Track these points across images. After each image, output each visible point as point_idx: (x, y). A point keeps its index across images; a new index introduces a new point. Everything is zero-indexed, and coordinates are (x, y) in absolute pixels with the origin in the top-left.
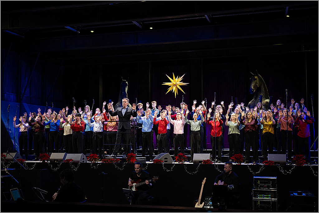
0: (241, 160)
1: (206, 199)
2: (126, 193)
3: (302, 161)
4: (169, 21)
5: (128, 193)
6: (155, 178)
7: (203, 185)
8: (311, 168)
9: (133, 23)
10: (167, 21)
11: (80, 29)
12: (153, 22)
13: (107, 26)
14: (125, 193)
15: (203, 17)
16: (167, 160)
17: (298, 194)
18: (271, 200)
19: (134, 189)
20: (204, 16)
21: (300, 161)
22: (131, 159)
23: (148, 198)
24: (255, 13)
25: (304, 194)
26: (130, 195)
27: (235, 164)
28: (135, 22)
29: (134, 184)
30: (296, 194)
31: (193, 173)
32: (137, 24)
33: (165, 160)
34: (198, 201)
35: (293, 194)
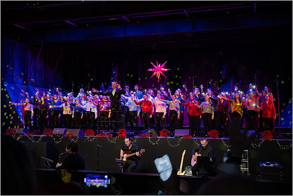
0: (216, 135)
1: (186, 168)
2: (119, 163)
3: (269, 136)
4: (153, 15)
5: (120, 163)
6: (143, 150)
7: (183, 157)
8: (277, 142)
9: (122, 17)
10: (151, 16)
11: (77, 22)
12: (139, 17)
13: (100, 20)
14: (117, 163)
15: (182, 13)
16: (152, 135)
17: (267, 164)
18: (243, 169)
19: (125, 160)
20: (183, 11)
21: (268, 136)
22: (121, 134)
23: (137, 167)
24: (227, 8)
25: (272, 165)
26: (122, 164)
27: (212, 139)
28: (124, 17)
29: (125, 155)
30: (265, 165)
31: (175, 146)
32: (126, 19)
33: (151, 135)
34: (179, 170)
35: (263, 165)
